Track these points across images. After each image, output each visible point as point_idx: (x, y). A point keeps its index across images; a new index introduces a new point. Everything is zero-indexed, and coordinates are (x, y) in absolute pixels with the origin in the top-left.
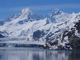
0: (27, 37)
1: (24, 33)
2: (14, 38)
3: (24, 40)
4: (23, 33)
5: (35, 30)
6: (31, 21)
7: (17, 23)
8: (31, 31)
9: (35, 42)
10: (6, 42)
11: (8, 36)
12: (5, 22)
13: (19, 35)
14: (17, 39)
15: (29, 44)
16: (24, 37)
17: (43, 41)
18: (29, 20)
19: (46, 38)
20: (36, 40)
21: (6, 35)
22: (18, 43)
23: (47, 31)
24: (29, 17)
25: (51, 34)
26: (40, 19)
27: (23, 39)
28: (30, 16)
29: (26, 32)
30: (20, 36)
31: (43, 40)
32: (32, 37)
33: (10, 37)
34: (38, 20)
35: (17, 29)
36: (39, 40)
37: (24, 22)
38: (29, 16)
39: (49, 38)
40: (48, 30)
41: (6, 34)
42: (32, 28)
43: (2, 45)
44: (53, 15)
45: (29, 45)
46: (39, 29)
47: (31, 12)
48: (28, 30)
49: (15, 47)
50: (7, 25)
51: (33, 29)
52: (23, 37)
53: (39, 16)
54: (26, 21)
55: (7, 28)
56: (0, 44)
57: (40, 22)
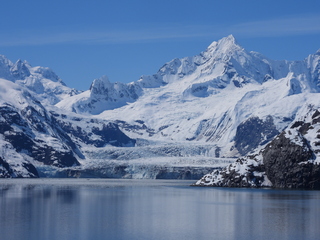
1: (209, 130)
2: (167, 146)
3: (204, 152)
4: (205, 129)
5: (246, 116)
6: (237, 84)
7: (187, 92)
8: (233, 122)
11: (150, 139)
12: (144, 89)
13: (190, 136)
14: (175, 151)
16: (209, 143)
18: (231, 82)
20: (244, 154)
23: (286, 120)
24: (230, 71)
26: (270, 78)
27: (201, 150)
28: (232, 66)
29: (214, 125)
30: (193, 138)
32: (233, 143)
34: (261, 79)
35: (185, 114)
37: (210, 89)
38: (228, 66)
40: (287, 116)
41: (144, 131)
42: (236, 109)
43: (113, 171)
46: (256, 114)
47: (239, 53)
48: (223, 119)
49: (158, 177)
50: (149, 101)
51: (239, 113)
52: (202, 142)
53: (269, 66)
54: (220, 85)
55: (150, 113)
56: (107, 168)
57: (266, 89)
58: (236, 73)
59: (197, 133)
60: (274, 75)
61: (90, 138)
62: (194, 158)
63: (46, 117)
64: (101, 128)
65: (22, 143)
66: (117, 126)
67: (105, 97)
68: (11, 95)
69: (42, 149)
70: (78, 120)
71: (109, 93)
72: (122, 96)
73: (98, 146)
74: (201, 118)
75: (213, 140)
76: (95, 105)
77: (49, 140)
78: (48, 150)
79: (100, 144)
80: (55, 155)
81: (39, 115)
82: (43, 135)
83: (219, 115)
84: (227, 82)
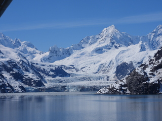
1: (104, 69)
2: (85, 76)
3: (102, 79)
4: (102, 68)
5: (121, 62)
6: (116, 47)
7: (93, 52)
11: (77, 73)
12: (73, 50)
13: (95, 72)
14: (89, 79)
16: (104, 74)
21: (73, 72)
23: (139, 63)
24: (113, 41)
26: (131, 44)
27: (100, 78)
28: (114, 39)
29: (106, 66)
30: (97, 73)
32: (115, 74)
33: (78, 75)
34: (127, 45)
35: (92, 61)
37: (104, 50)
38: (112, 39)
40: (139, 61)
41: (74, 70)
42: (116, 58)
43: (60, 88)
44: (155, 36)
46: (125, 61)
48: (110, 63)
49: (81, 91)
50: (76, 56)
51: (117, 61)
52: (101, 74)
53: (130, 39)
54: (108, 48)
55: (77, 61)
56: (57, 87)
57: (130, 49)
58: (116, 42)
59: (98, 70)
60: (133, 43)
61: (49, 74)
62: (97, 81)
64: (54, 69)
65: (18, 77)
66: (61, 68)
67: (56, 54)
68: (13, 55)
69: (27, 79)
70: (44, 65)
71: (58, 53)
72: (63, 54)
74: (100, 63)
75: (106, 73)
76: (51, 58)
77: (30, 75)
78: (30, 79)
79: (54, 76)
80: (33, 82)
81: (26, 64)
82: (28, 73)
83: (108, 62)
84: (112, 46)
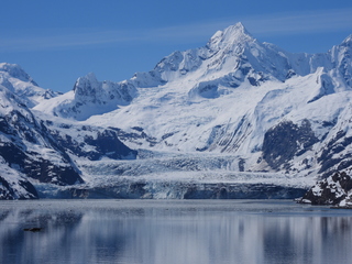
0: (236, 154)
1: (224, 138)
2: (179, 158)
3: (225, 165)
4: (218, 137)
5: (269, 121)
6: (253, 82)
7: (193, 92)
8: (254, 128)
9: (272, 173)
10: (147, 177)
12: (138, 89)
13: (201, 146)
14: (191, 164)
15: (245, 185)
16: (225, 154)
17: (307, 171)
18: (246, 79)
19: (319, 155)
20: (275, 168)
21: (143, 147)
22: (197, 181)
23: (326, 124)
24: (244, 66)
25: (341, 140)
26: (294, 74)
27: (220, 163)
28: (247, 60)
29: (230, 131)
30: (205, 149)
31: (308, 167)
32: (260, 154)
33: (161, 155)
34: (283, 77)
35: (193, 119)
36: (288, 167)
37: (220, 88)
38: (242, 60)
39: (336, 156)
40: (327, 120)
41: (143, 140)
42: (256, 112)
43: (128, 190)
44: (349, 56)
45: (245, 190)
46: (288, 118)
47: (250, 44)
48: (240, 125)
49: (186, 197)
50: (147, 104)
51: (260, 118)
52: (217, 153)
53: (286, 60)
54: (232, 83)
55: (150, 117)
56: (121, 185)
57: (292, 88)
59: (210, 142)
61: (83, 149)
63: (35, 124)
64: (95, 138)
65: (14, 156)
66: (114, 135)
67: (92, 99)
69: (36, 163)
70: (67, 127)
71: (97, 94)
72: (112, 97)
73: (93, 159)
74: (214, 124)
75: (230, 151)
76: (80, 108)
77: (44, 152)
78: (45, 164)
81: (27, 121)
82: (36, 146)
83: (236, 120)
84: (241, 80)
